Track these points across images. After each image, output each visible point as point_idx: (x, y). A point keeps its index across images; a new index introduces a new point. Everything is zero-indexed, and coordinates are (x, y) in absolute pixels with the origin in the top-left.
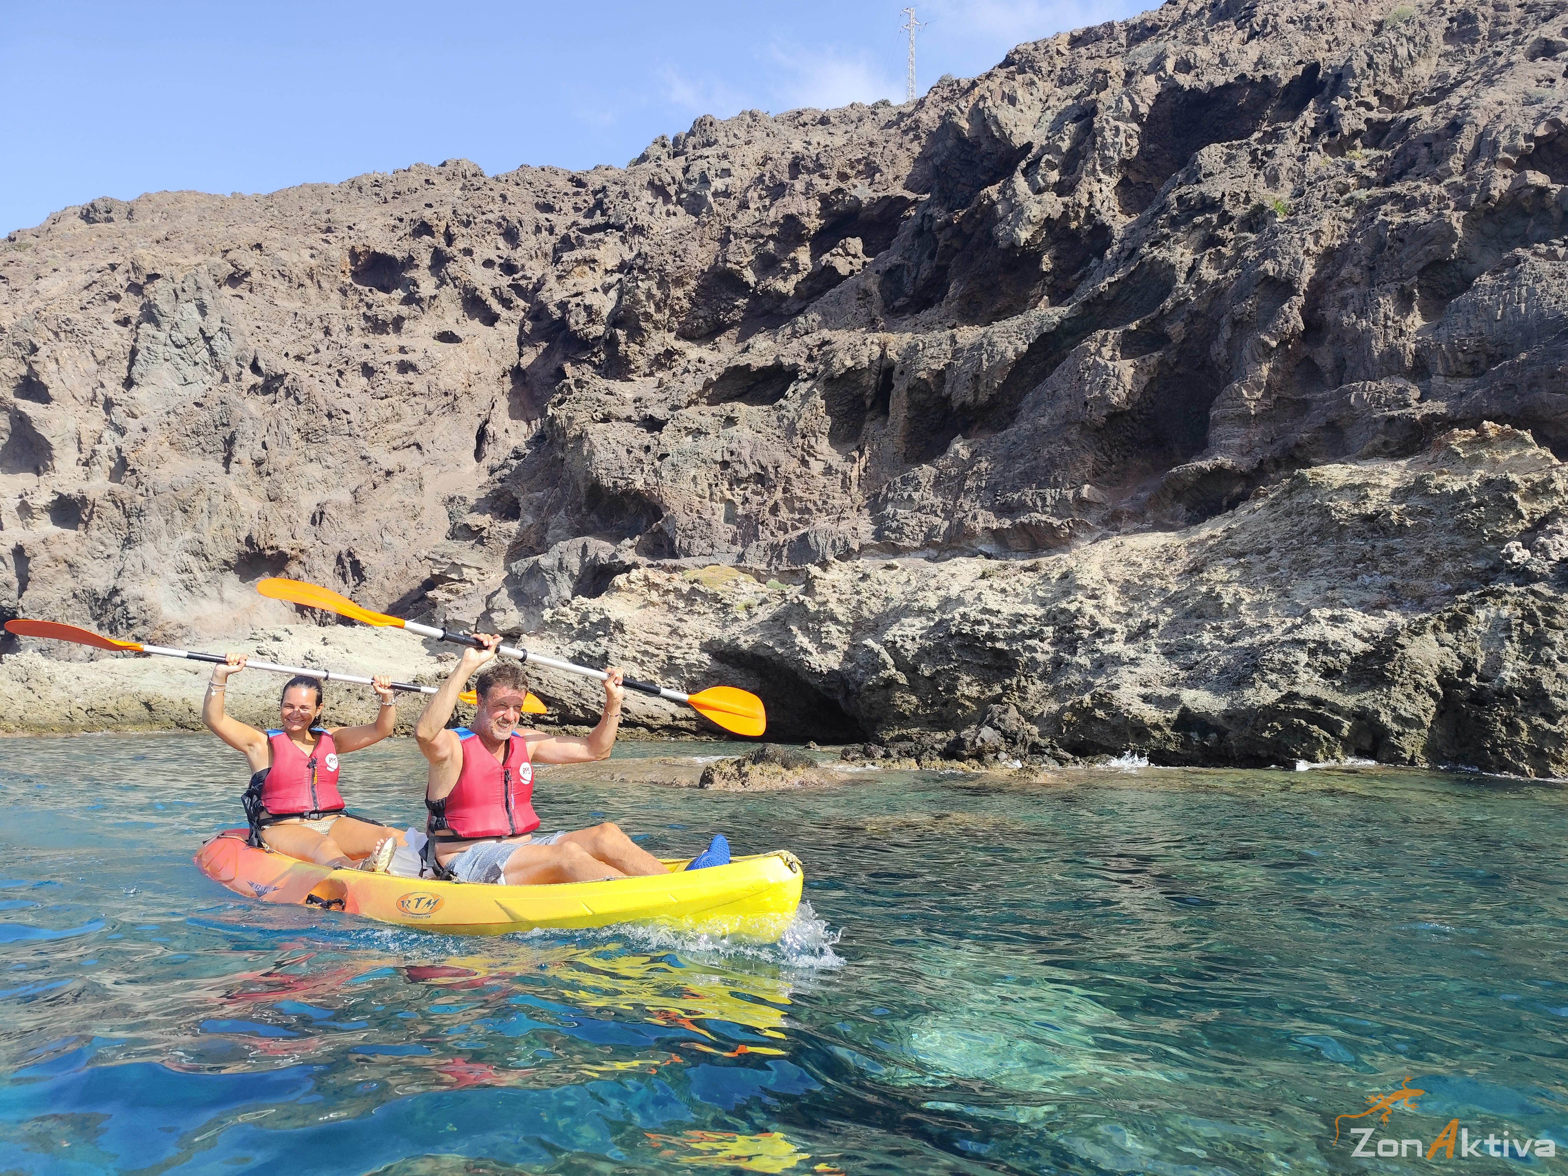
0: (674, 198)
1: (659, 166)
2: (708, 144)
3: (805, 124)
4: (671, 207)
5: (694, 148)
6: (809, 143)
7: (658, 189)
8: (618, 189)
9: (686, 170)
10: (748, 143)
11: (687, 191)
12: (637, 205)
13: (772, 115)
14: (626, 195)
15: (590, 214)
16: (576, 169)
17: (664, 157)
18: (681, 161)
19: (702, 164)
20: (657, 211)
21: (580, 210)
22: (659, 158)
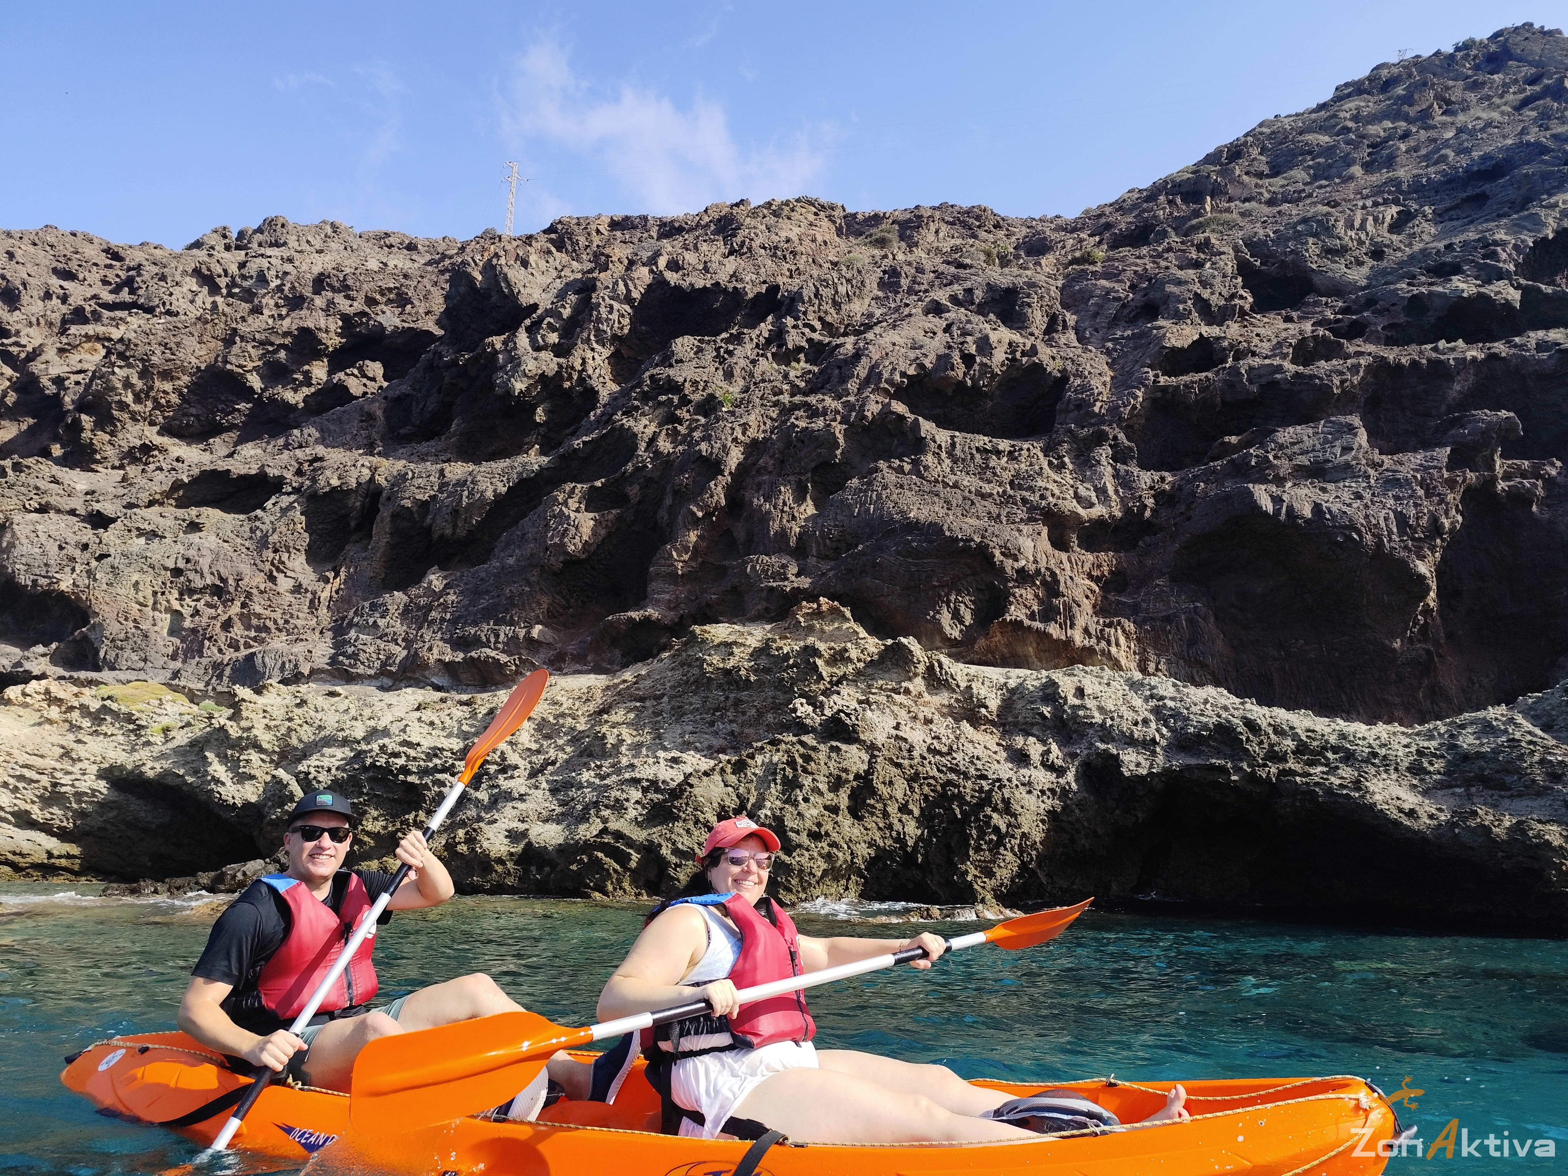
0: (224, 291)
1: (210, 255)
2: (276, 244)
3: (391, 246)
4: (219, 299)
5: (260, 245)
6: (385, 265)
7: (207, 280)
8: (155, 269)
9: (242, 265)
10: (320, 252)
11: (240, 286)
12: (176, 291)
13: (357, 231)
14: (163, 278)
15: (116, 291)
16: (116, 241)
17: (220, 247)
18: (241, 255)
19: (264, 263)
20: (199, 301)
21: (110, 284)
22: (212, 248)
